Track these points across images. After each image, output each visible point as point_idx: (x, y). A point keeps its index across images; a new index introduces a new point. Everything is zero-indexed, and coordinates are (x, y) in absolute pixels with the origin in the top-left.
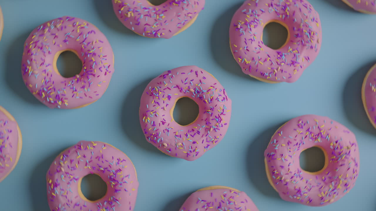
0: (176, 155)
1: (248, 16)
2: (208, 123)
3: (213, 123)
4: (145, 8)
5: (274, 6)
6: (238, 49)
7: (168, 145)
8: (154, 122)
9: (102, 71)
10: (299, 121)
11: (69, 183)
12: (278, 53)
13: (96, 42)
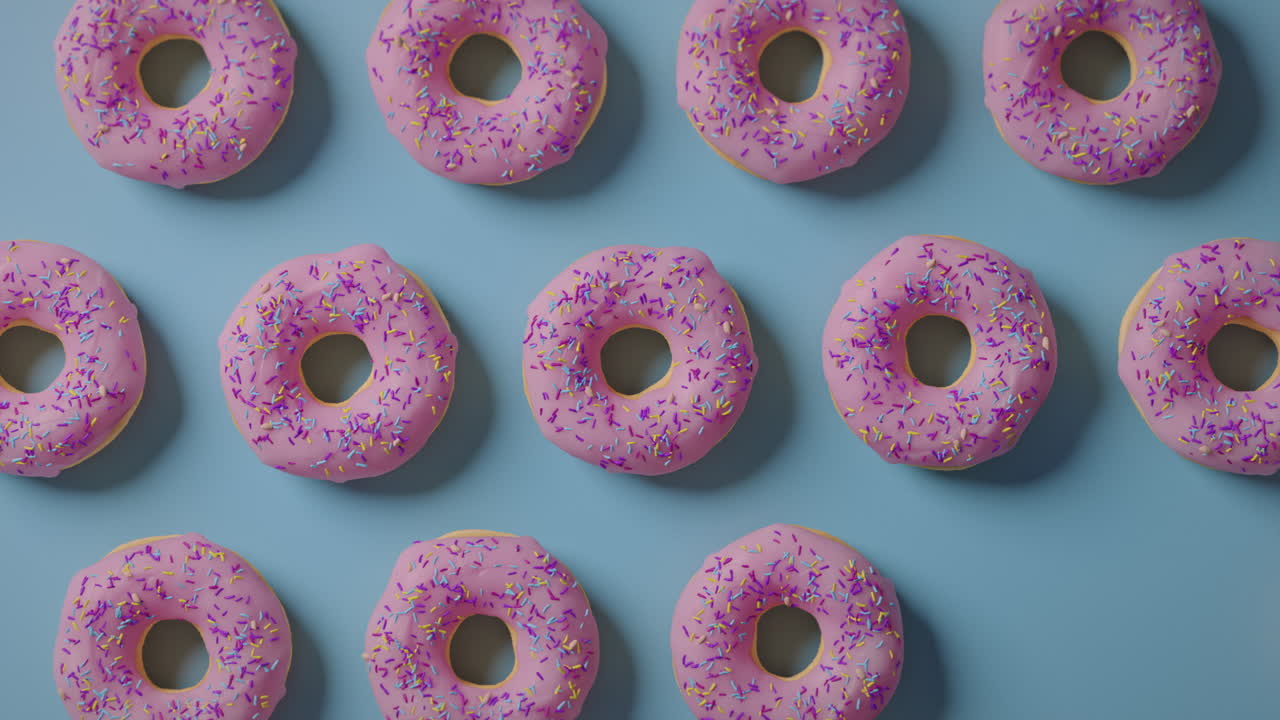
0: (722, 290)
1: (364, 449)
2: (611, 302)
3: (600, 294)
4: (531, 631)
5: (296, 426)
6: (432, 400)
7: (722, 323)
8: (713, 390)
9: (731, 572)
10: (452, 170)
11: (974, 397)
12: (361, 327)
13: (697, 638)
